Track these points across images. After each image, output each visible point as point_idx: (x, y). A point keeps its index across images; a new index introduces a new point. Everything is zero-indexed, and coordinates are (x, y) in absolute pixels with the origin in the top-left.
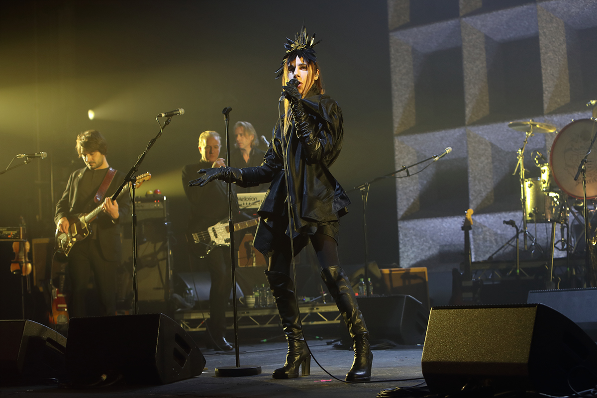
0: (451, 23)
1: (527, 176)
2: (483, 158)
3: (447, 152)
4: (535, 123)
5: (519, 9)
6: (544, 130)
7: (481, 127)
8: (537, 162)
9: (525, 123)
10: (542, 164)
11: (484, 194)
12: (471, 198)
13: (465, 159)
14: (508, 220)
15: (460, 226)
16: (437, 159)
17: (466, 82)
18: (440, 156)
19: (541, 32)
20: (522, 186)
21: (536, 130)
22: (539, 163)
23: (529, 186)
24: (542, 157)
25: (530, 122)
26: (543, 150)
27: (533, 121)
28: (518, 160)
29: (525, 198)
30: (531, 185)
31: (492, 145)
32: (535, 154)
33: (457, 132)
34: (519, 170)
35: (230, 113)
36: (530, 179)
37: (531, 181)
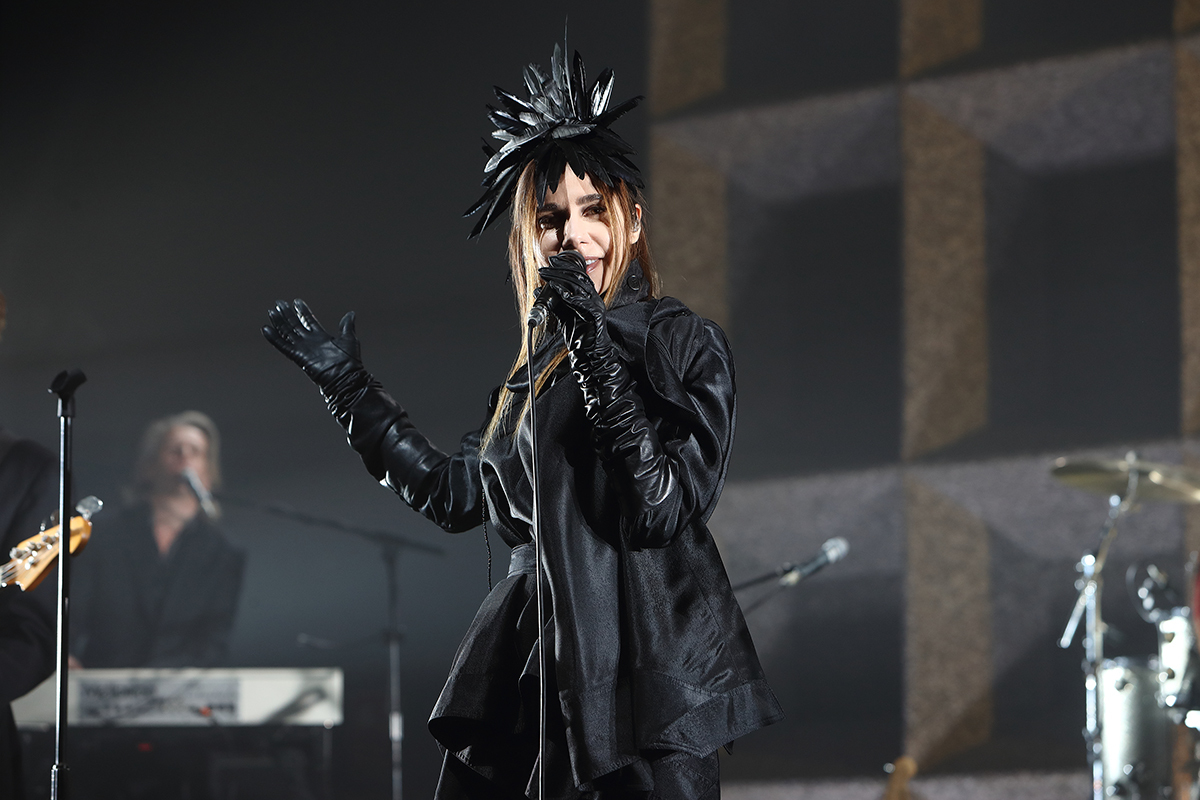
0: (865, 102)
1: (1111, 651)
2: (958, 580)
3: (832, 555)
4: (1145, 466)
5: (1110, 60)
6: (1179, 492)
8: (1148, 603)
9: (1109, 465)
10: (1166, 606)
11: (957, 707)
12: (912, 717)
13: (896, 579)
16: (792, 578)
17: (911, 310)
18: (807, 570)
19: (1185, 142)
20: (1090, 684)
21: (1149, 495)
22: (1156, 606)
23: (1119, 685)
24: (1168, 586)
25: (1128, 461)
26: (1171, 561)
27: (1139, 457)
28: (1078, 594)
29: (1099, 726)
30: (1123, 685)
31: (995, 537)
32: (1141, 577)
33: (867, 486)
34: (1081, 631)
35: (80, 393)
36: (1122, 660)
37: (1127, 667)
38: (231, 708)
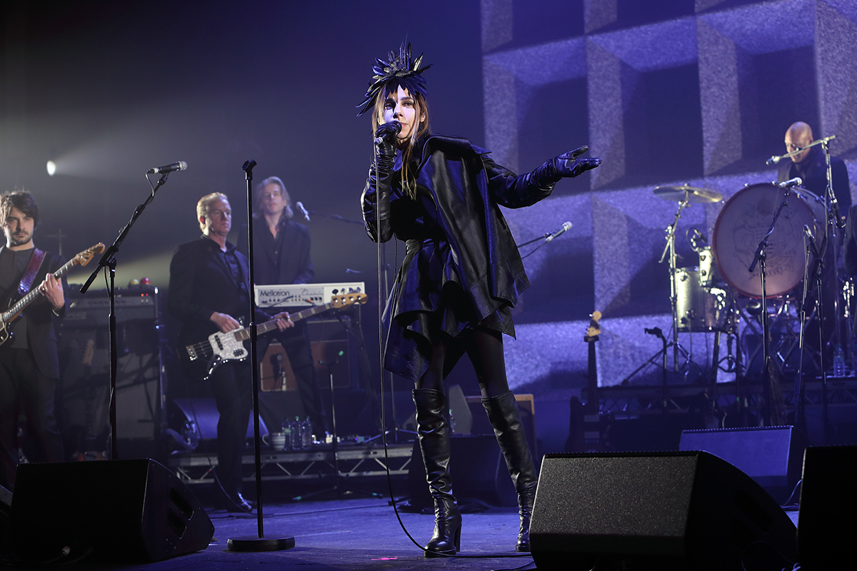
0: (572, 43)
1: (679, 265)
2: (615, 238)
3: (566, 228)
4: (692, 189)
5: (670, 24)
6: (706, 199)
7: (613, 194)
8: (694, 244)
9: (677, 189)
10: (702, 247)
11: (616, 290)
12: (597, 295)
13: (590, 239)
14: (651, 327)
15: (581, 335)
16: (550, 238)
17: (592, 129)
18: (555, 235)
19: (701, 57)
20: (672, 278)
21: (693, 199)
22: (697, 246)
23: (682, 278)
24: (702, 237)
25: (684, 187)
26: (702, 227)
27: (689, 185)
28: (666, 242)
29: (675, 298)
30: (685, 278)
31: (628, 219)
32: (691, 233)
33: (578, 200)
34: (668, 256)
35: (254, 170)
36: (684, 269)
37: (685, 271)
38: (321, 299)
